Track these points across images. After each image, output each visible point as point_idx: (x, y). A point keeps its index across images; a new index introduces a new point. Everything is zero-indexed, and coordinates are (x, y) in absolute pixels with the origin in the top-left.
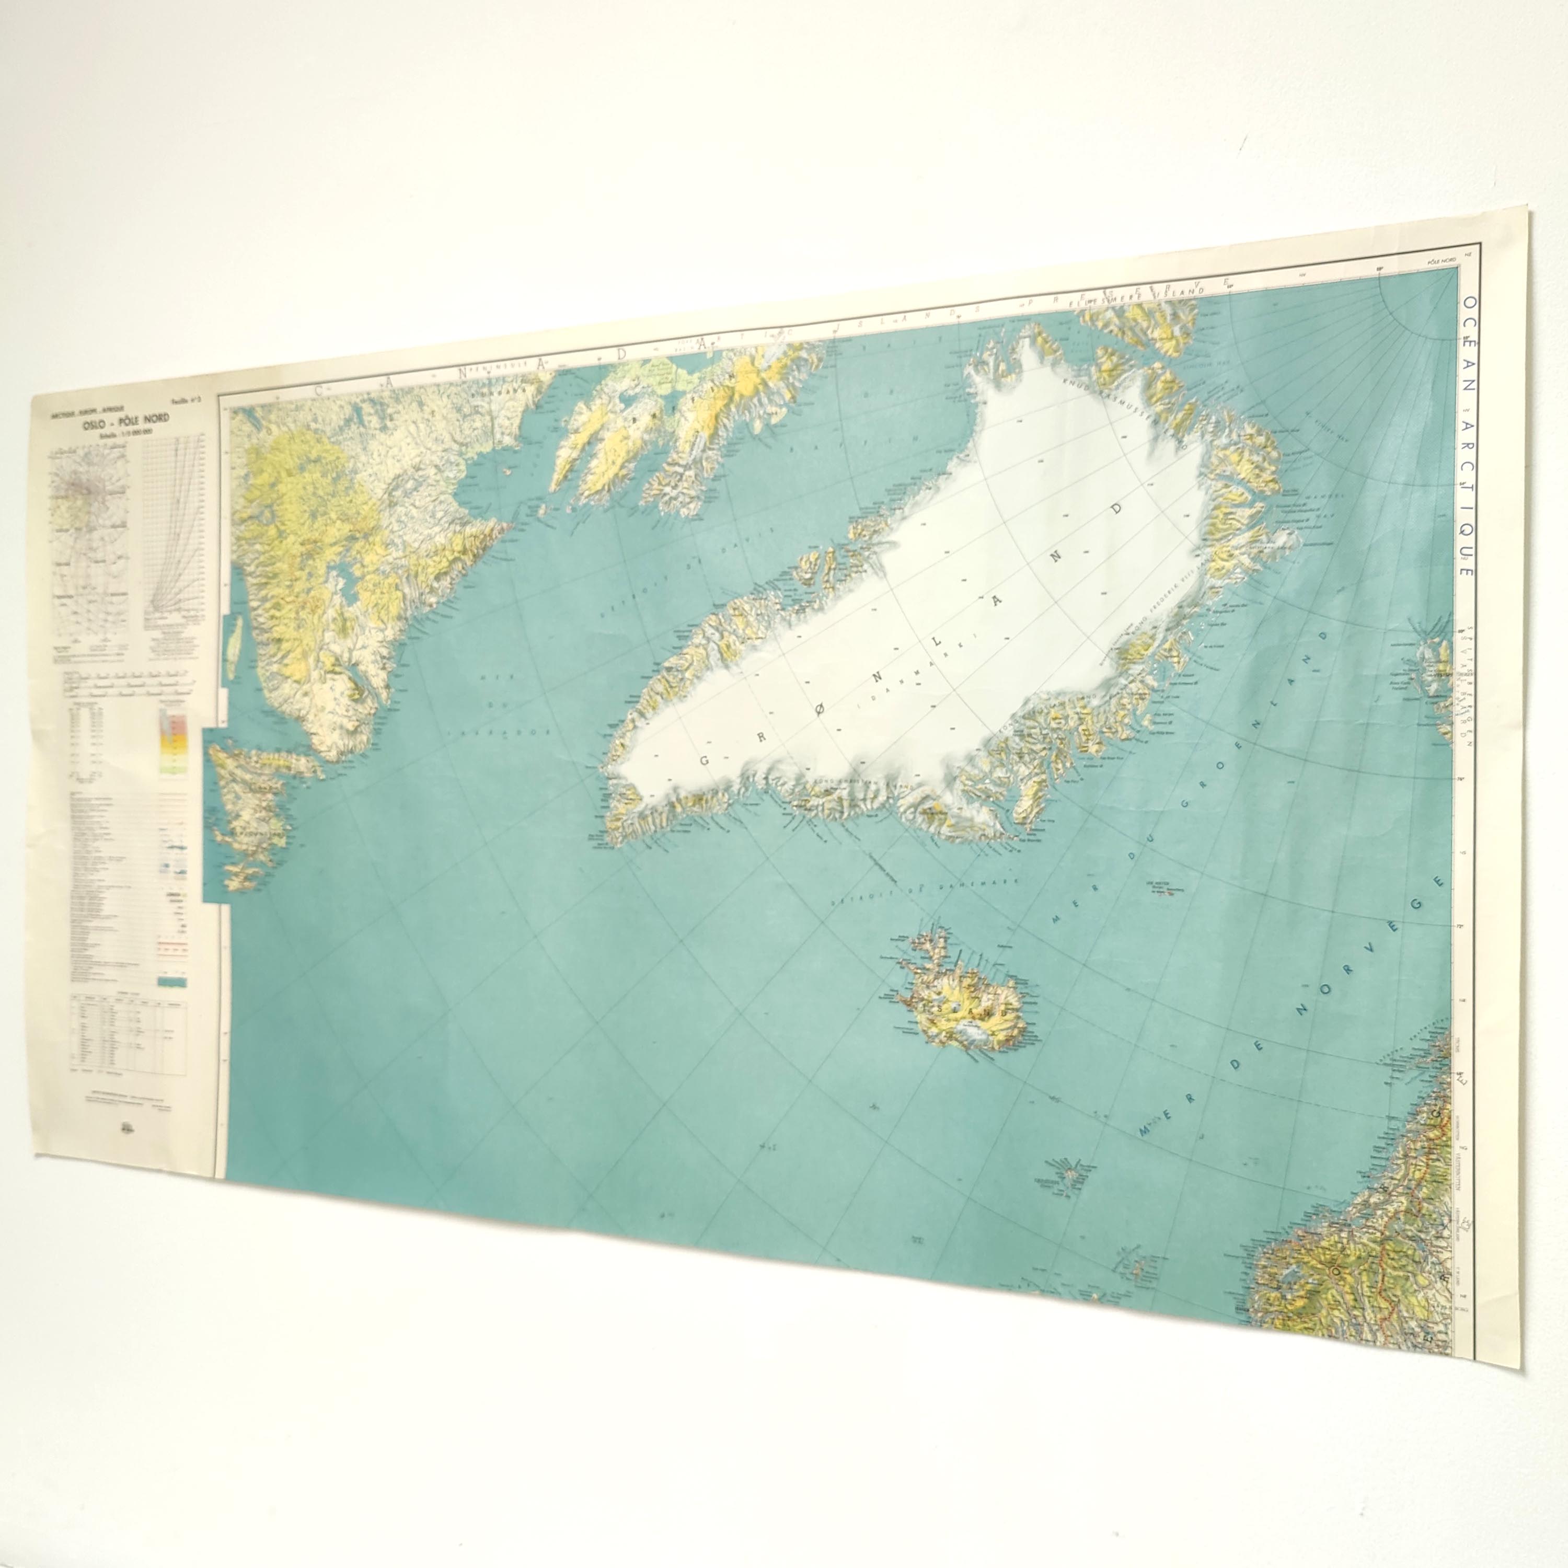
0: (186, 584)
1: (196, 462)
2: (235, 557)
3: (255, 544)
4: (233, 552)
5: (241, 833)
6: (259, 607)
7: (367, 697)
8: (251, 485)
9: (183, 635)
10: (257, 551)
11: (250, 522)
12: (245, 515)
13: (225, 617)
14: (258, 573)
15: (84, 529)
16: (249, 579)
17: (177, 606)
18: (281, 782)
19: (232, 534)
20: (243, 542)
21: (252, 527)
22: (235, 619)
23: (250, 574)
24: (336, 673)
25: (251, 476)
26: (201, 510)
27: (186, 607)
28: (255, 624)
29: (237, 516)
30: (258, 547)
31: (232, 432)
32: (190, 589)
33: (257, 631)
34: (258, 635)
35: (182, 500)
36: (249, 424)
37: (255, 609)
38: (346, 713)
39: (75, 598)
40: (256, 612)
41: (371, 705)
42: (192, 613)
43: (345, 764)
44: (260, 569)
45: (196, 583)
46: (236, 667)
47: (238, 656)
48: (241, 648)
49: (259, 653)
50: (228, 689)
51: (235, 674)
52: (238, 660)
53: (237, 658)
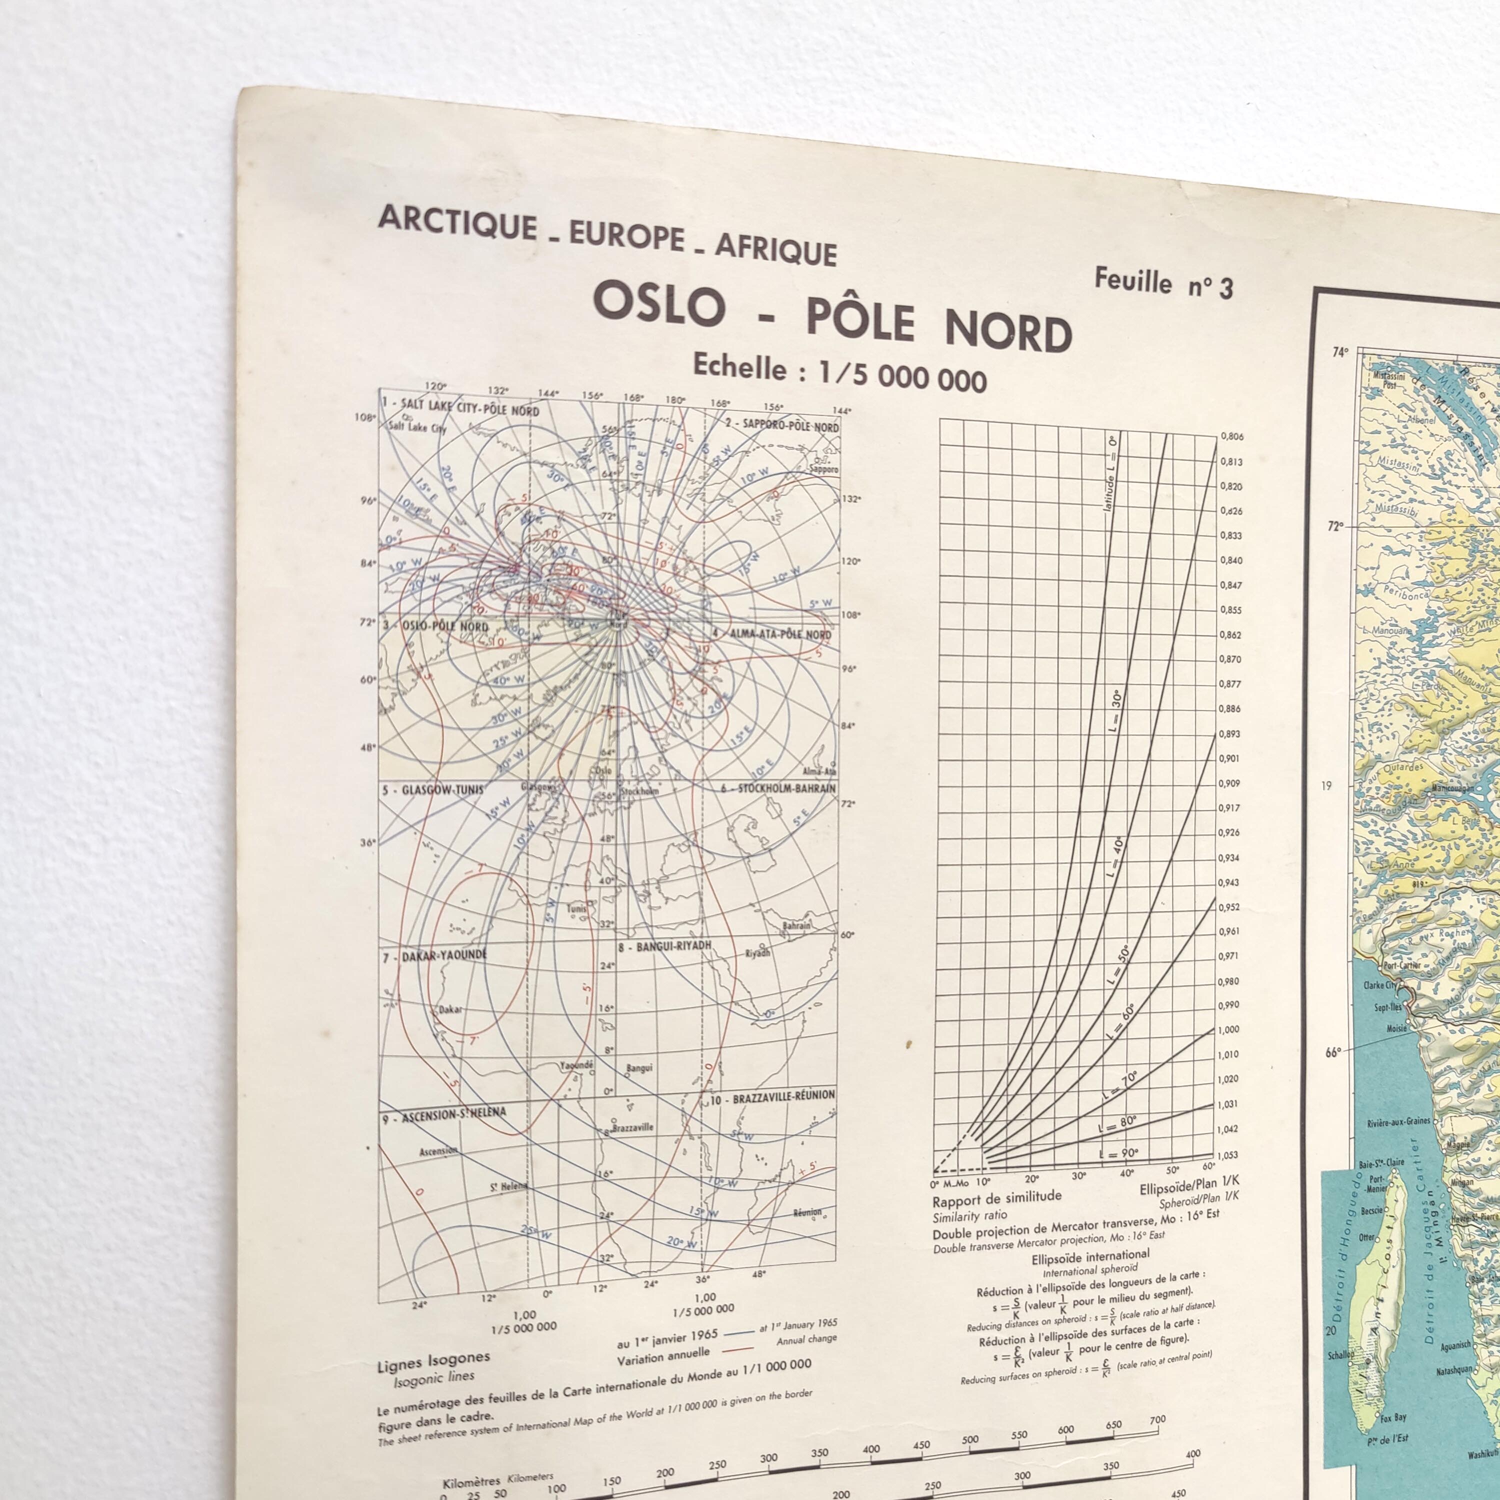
0: (1162, 1052)
1: (1205, 549)
2: (1366, 941)
3: (1454, 891)
4: (1360, 922)
6: (1479, 1137)
8: (1441, 664)
9: (1147, 1269)
10: (1465, 919)
11: (1432, 810)
12: (1415, 783)
13: (1327, 1177)
14: (1468, 1008)
15: (580, 790)
16: (1433, 1026)
17: (1114, 1146)
19: (1358, 850)
20: (1405, 884)
21: (1441, 828)
22: (1378, 1187)
23: (1435, 1011)
25: (1444, 629)
26: (1225, 746)
27: (1161, 1150)
28: (1460, 1204)
29: (1379, 779)
30: (1467, 903)
31: (1363, 449)
32: (1182, 1072)
33: (1471, 1231)
34: (1471, 1245)
35: (1138, 698)
36: (1441, 429)
37: (1457, 1148)
39: (516, 1115)
40: (1464, 1159)
42: (1190, 1172)
44: (1479, 989)
45: (1204, 1048)
46: (1383, 1379)
47: (1392, 1333)
48: (1401, 1303)
49: (1480, 1313)
50: (1354, 1467)
51: (1381, 1406)
52: (1392, 1346)
53: (1385, 1342)
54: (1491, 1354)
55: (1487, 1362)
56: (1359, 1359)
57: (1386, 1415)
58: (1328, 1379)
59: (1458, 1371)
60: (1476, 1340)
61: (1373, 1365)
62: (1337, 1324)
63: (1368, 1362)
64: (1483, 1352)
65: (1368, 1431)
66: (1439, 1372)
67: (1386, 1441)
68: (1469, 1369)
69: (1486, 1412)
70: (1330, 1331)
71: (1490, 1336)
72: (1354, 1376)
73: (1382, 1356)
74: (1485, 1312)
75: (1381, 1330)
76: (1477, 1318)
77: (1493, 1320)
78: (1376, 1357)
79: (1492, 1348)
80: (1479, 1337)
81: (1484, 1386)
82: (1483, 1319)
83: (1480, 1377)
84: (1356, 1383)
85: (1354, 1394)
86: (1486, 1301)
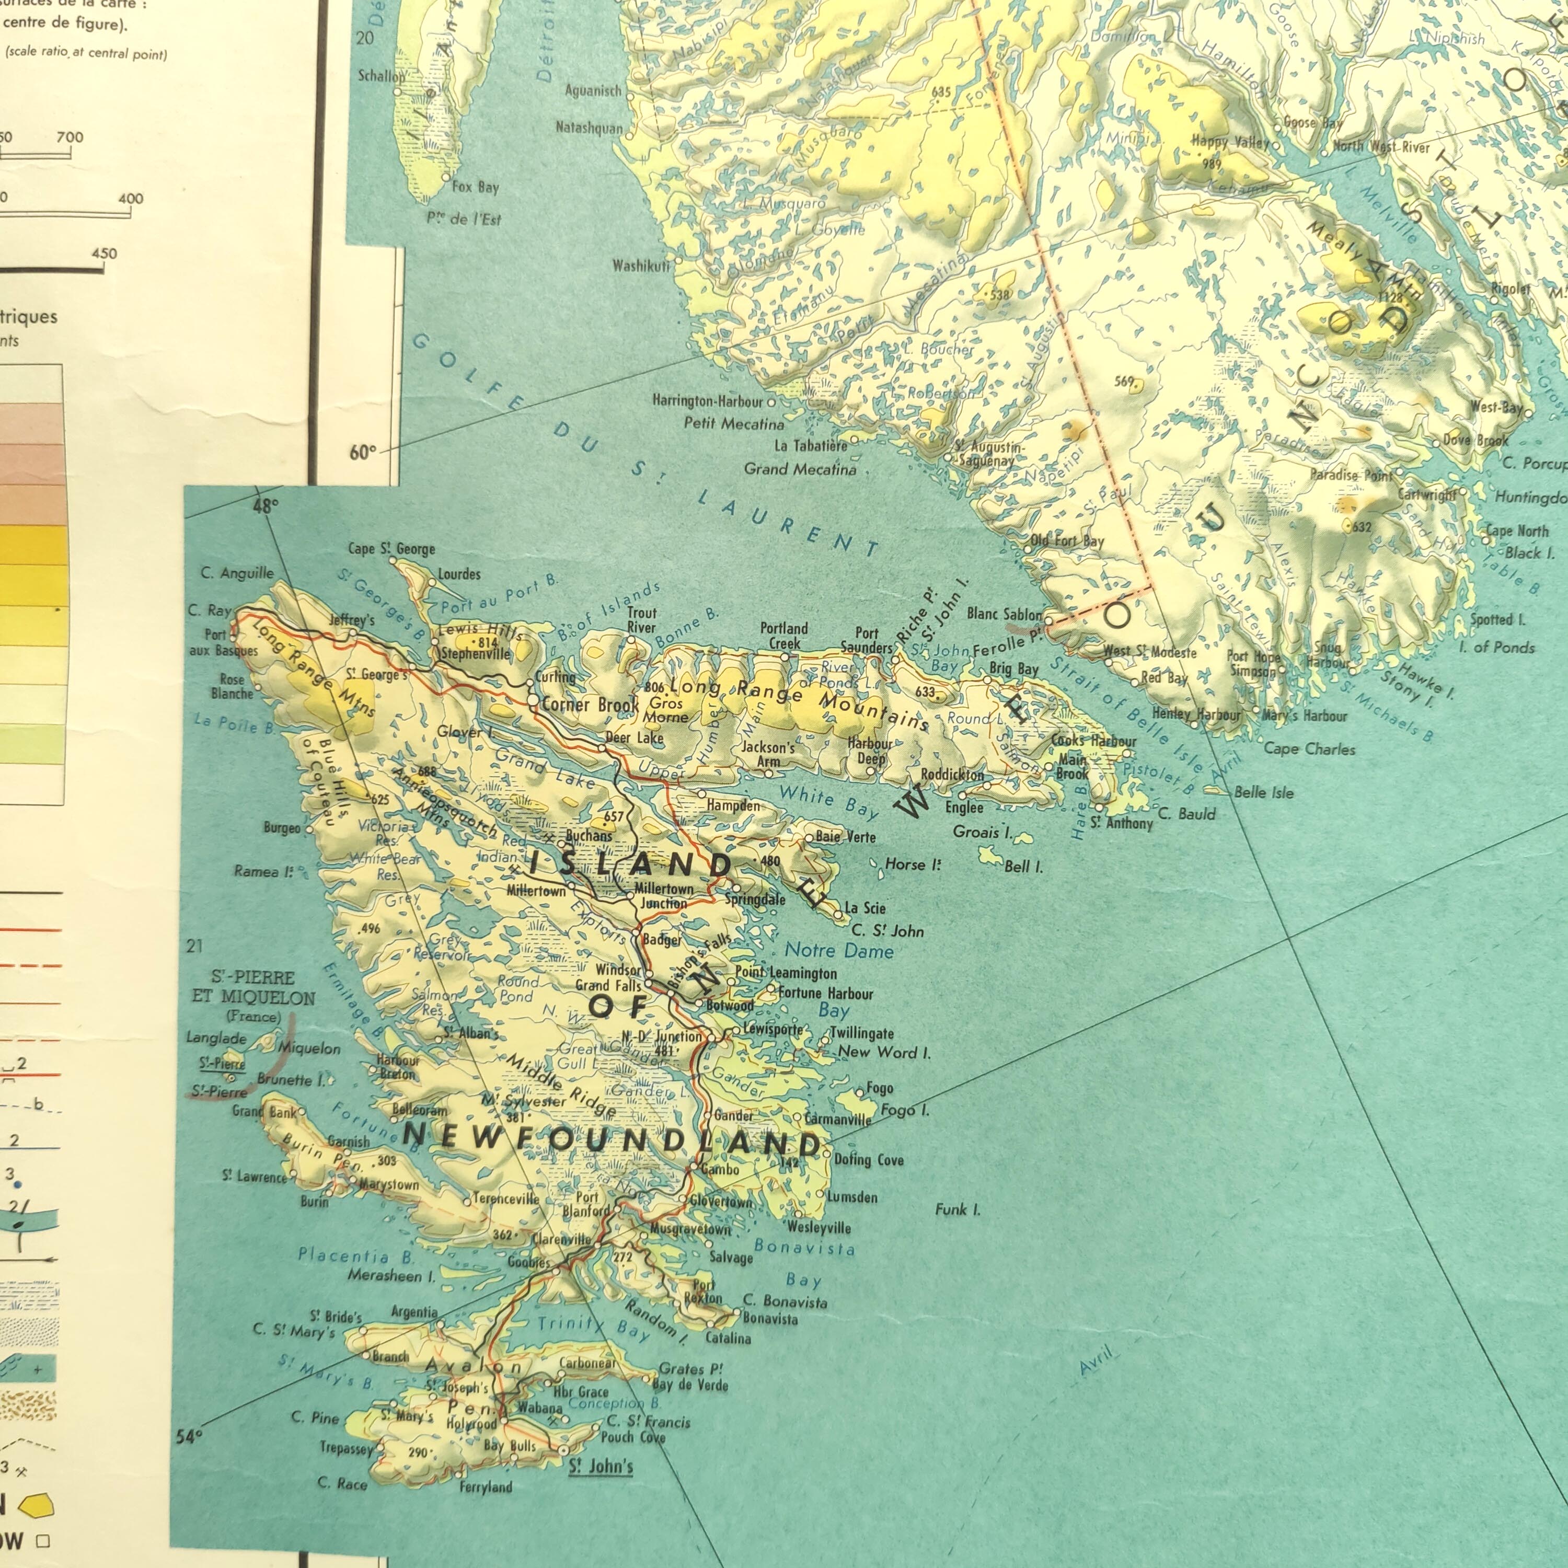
5: (486, 1137)
7: (1446, 337)
18: (802, 829)
24: (1224, 189)
38: (1293, 431)
41: (1476, 386)
43: (1280, 731)
46: (457, 124)
47: (476, 58)
48: (495, 13)
49: (639, 45)
50: (400, 251)
51: (453, 164)
52: (477, 75)
53: (463, 69)
54: (658, 111)
55: (651, 122)
56: (412, 86)
57: (462, 179)
58: (356, 110)
59: (598, 130)
60: (631, 86)
61: (439, 100)
62: (376, 30)
63: (430, 94)
64: (645, 107)
65: (428, 199)
66: (560, 126)
67: (459, 219)
68: (615, 129)
69: (647, 201)
70: (362, 37)
71: (658, 84)
72: (403, 108)
73: (457, 89)
74: (649, 45)
75: (455, 49)
76: (636, 53)
77: (665, 58)
78: (445, 89)
79: (660, 102)
80: (637, 81)
81: (643, 160)
82: (644, 55)
83: (638, 144)
84: (405, 122)
85: (403, 140)
86: (651, 27)
